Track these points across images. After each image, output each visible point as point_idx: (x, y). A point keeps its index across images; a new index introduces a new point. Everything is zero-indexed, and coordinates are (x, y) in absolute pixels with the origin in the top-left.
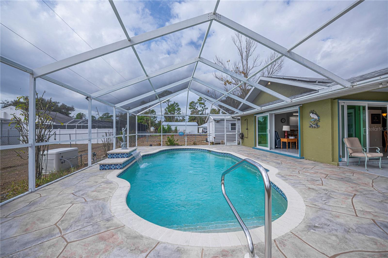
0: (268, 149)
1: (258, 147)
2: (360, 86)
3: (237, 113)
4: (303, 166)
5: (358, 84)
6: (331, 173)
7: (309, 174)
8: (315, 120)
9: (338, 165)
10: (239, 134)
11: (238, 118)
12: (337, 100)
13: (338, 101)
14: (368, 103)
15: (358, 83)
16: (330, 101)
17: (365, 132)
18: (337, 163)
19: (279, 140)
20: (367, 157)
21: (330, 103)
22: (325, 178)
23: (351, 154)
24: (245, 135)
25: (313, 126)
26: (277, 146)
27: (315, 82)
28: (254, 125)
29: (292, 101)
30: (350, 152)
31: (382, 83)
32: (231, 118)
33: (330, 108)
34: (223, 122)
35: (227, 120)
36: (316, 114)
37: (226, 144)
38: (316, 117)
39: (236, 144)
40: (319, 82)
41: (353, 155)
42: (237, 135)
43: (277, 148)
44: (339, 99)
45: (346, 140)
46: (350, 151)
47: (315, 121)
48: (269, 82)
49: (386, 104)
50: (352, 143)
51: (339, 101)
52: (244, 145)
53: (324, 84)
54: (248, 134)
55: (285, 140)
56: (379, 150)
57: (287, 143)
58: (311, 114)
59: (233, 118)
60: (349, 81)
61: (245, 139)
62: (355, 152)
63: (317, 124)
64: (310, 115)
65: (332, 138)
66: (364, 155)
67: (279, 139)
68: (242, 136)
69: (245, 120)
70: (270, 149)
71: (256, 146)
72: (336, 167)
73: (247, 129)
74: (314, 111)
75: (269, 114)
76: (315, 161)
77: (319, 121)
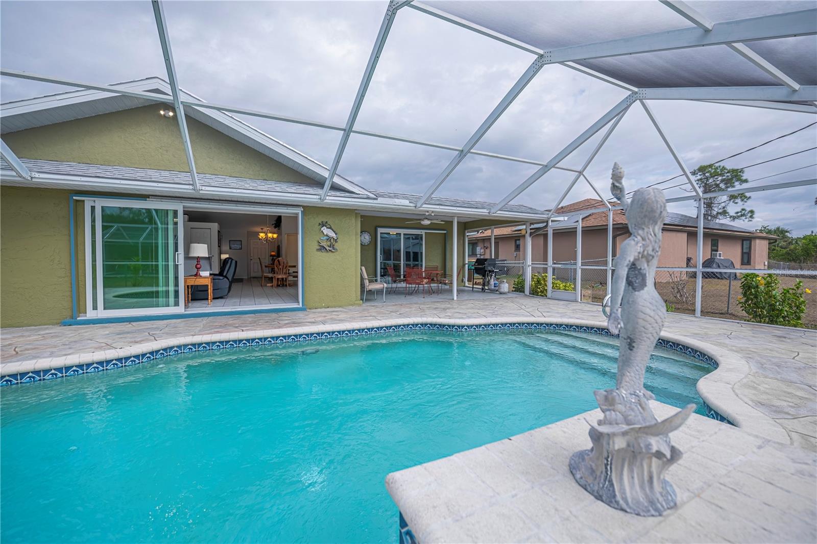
0: (180, 309)
1: (102, 313)
21: (354, 216)
30: (367, 285)
33: (355, 224)
36: (332, 229)
38: (332, 234)
47: (328, 240)
58: (325, 227)
64: (322, 229)
74: (328, 223)
75: (183, 206)
76: (328, 307)
77: (336, 241)
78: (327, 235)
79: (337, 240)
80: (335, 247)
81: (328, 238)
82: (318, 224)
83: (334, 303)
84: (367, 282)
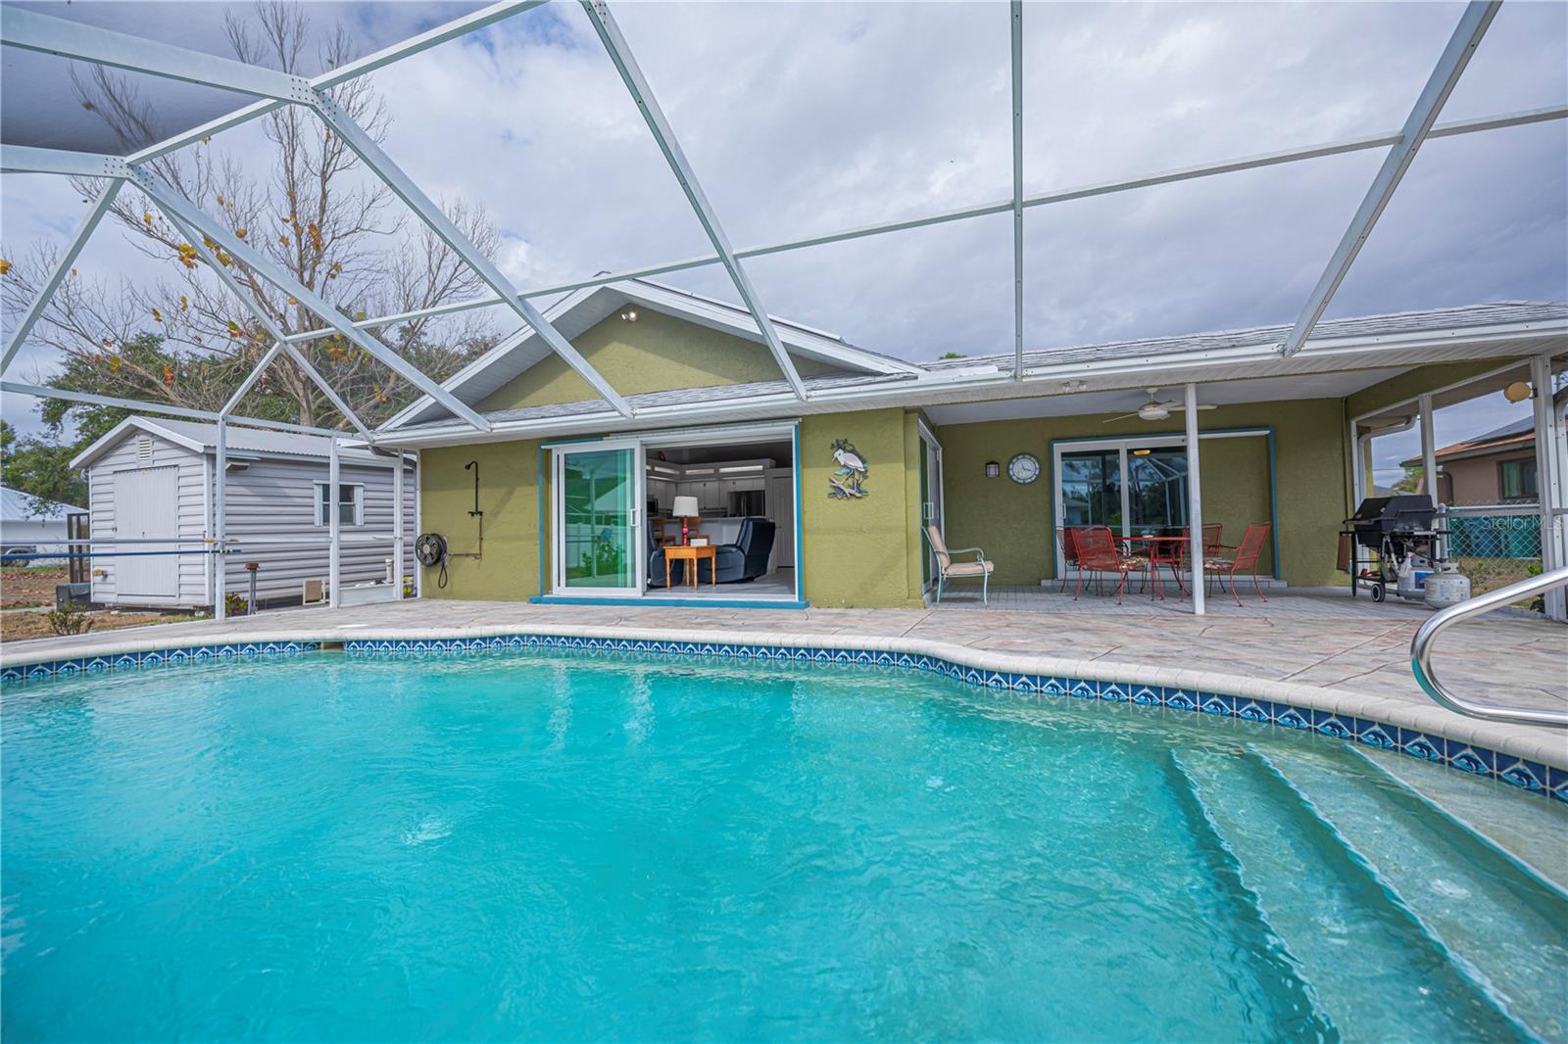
0: (636, 593)
8: (854, 472)
9: (924, 606)
11: (405, 455)
12: (916, 414)
13: (918, 420)
15: (1035, 371)
16: (902, 417)
19: (656, 552)
20: (988, 572)
21: (899, 422)
24: (462, 544)
25: (847, 491)
26: (650, 581)
29: (808, 397)
30: (944, 566)
31: (1068, 383)
33: (903, 438)
36: (856, 453)
38: (854, 462)
39: (397, 592)
41: (951, 571)
42: (398, 549)
46: (945, 562)
47: (852, 475)
52: (451, 598)
54: (482, 538)
58: (840, 451)
59: (379, 450)
61: (462, 565)
63: (858, 485)
64: (837, 454)
67: (656, 549)
68: (438, 552)
69: (468, 467)
70: (649, 594)
71: (547, 586)
73: (477, 513)
74: (849, 442)
75: (641, 441)
76: (852, 607)
77: (864, 475)
78: (845, 466)
79: (868, 474)
80: (863, 487)
81: (848, 471)
82: (829, 446)
83: (863, 599)
84: (943, 560)
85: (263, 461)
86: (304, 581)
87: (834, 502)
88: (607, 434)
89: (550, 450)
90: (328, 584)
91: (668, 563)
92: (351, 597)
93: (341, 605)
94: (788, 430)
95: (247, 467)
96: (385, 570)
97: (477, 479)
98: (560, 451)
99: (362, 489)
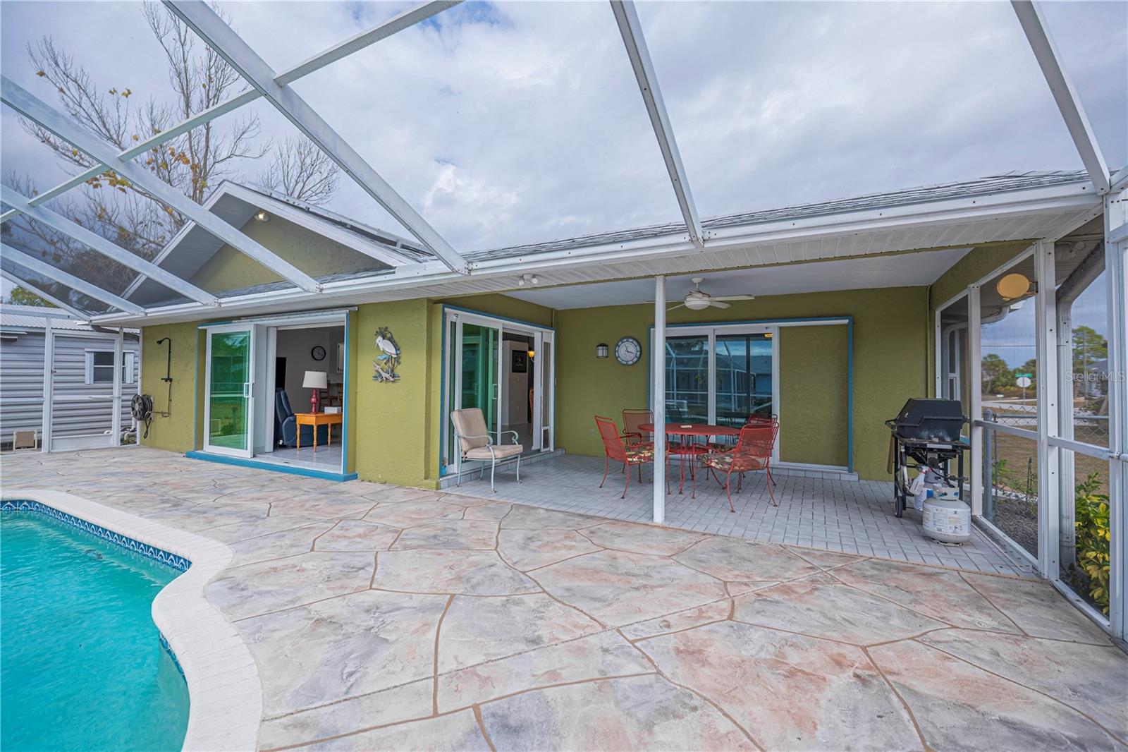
0: (246, 454)
1: (209, 449)
2: (484, 272)
3: (118, 311)
4: (341, 510)
5: (483, 269)
6: (415, 519)
7: (346, 542)
8: (389, 359)
9: (438, 487)
10: (131, 397)
11: (126, 330)
12: (441, 304)
13: (443, 310)
14: (503, 324)
15: (481, 265)
16: (426, 307)
17: (496, 395)
18: (435, 482)
19: (291, 418)
20: (496, 459)
21: (426, 312)
22: (389, 550)
23: (465, 454)
24: (160, 404)
25: (384, 375)
26: (281, 442)
27: (394, 244)
28: (195, 364)
29: (321, 290)
30: (464, 449)
31: (523, 277)
32: (89, 328)
33: (426, 327)
34: (39, 343)
35: (58, 338)
36: (391, 340)
37: (52, 446)
38: (391, 350)
39: (114, 440)
40: (403, 247)
41: (469, 455)
42: (116, 406)
43: (284, 447)
44: (446, 303)
45: (456, 417)
46: (465, 446)
47: (388, 361)
48: (261, 211)
49: (533, 330)
50: (468, 425)
51: (446, 309)
52: (152, 446)
53: (413, 255)
54: (170, 400)
55: (310, 419)
56: (517, 437)
57: (315, 428)
58: (380, 338)
59: (97, 328)
60: (465, 258)
61: (159, 422)
62: (474, 446)
63: (392, 371)
64: (377, 341)
65: (426, 411)
66: (489, 454)
67: (292, 415)
68: (144, 408)
69: (160, 342)
70: (254, 456)
71: (199, 443)
72: (432, 494)
73: (169, 379)
74: (388, 330)
76: (386, 482)
77: (397, 361)
78: (383, 351)
79: (401, 360)
80: (397, 372)
81: (385, 356)
82: (372, 333)
83: (394, 477)
84: (463, 444)
85: (29, 334)
86: (15, 431)
87: (377, 384)
88: (239, 318)
89: (206, 330)
90: (40, 432)
91: (298, 426)
92: (64, 445)
93: (53, 451)
94: (340, 318)
95: (16, 339)
96: (131, 419)
97: (170, 352)
98: (212, 330)
99: (133, 355)
